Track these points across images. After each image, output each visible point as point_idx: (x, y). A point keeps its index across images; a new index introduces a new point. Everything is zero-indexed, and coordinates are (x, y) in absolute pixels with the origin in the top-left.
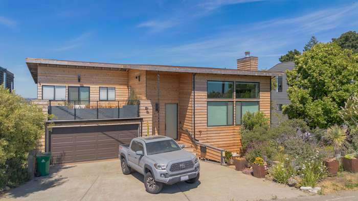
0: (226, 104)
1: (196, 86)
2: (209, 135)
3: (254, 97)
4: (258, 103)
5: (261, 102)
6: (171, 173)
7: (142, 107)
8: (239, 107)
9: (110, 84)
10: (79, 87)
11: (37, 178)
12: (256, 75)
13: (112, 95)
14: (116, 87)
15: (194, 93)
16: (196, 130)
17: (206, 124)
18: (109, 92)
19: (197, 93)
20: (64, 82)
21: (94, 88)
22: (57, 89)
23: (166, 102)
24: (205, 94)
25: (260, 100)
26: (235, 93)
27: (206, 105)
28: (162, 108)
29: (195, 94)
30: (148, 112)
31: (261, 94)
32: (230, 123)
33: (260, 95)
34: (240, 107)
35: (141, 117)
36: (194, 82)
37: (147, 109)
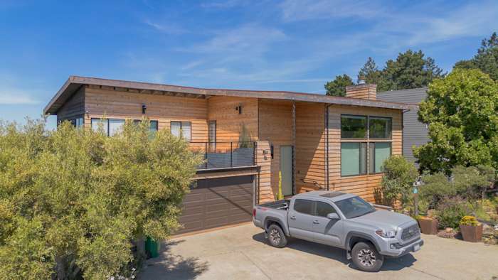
0: (359, 145)
1: (330, 121)
2: (342, 188)
3: (384, 137)
4: (390, 144)
5: (393, 144)
6: (403, 242)
7: (259, 151)
9: (184, 117)
12: (393, 107)
13: (187, 134)
14: (193, 122)
15: (328, 131)
16: (330, 182)
17: (339, 174)
18: (183, 129)
20: (123, 113)
21: (164, 123)
22: (112, 124)
23: (282, 143)
24: (338, 132)
25: (392, 140)
26: (368, 131)
27: (339, 148)
28: (276, 151)
29: (329, 133)
30: (265, 158)
31: (394, 132)
32: (363, 172)
33: (393, 134)
34: (373, 149)
35: (259, 165)
36: (327, 116)
37: (265, 153)
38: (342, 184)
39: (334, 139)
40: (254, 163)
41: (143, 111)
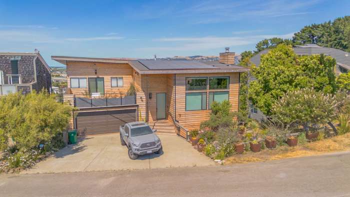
0: (201, 94)
1: (177, 82)
2: (186, 117)
3: (226, 88)
4: (228, 92)
5: (230, 92)
6: (141, 149)
7: (138, 97)
8: (211, 96)
9: (118, 75)
10: (96, 78)
11: (69, 145)
13: (120, 83)
14: (124, 77)
15: (175, 87)
16: (176, 114)
17: (185, 110)
18: (118, 81)
19: (177, 87)
20: (86, 75)
21: (107, 78)
22: (80, 80)
23: (158, 92)
24: (184, 87)
25: (230, 90)
26: (208, 86)
27: (185, 96)
28: (154, 96)
30: (142, 101)
31: (231, 85)
32: (204, 107)
34: (212, 96)
35: (138, 104)
36: (175, 79)
37: (141, 98)
38: (187, 115)
39: (180, 91)
40: (136, 103)
41: (96, 73)
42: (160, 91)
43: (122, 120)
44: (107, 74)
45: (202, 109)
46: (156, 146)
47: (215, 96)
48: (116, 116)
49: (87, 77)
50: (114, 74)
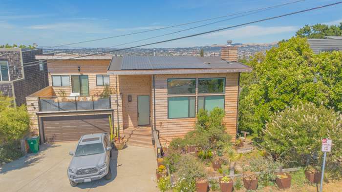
0: (188, 98)
1: (156, 84)
2: (169, 126)
4: (223, 97)
5: (226, 96)
7: (113, 101)
8: (201, 101)
9: (104, 72)
10: (80, 75)
15: (154, 90)
16: (156, 122)
17: (167, 117)
18: (104, 79)
19: (157, 90)
20: (68, 72)
21: (92, 76)
22: (63, 78)
23: (138, 94)
24: (166, 90)
25: (226, 94)
26: (197, 88)
27: (167, 101)
28: (134, 99)
29: (156, 91)
30: (118, 105)
31: (227, 89)
32: (192, 115)
34: (203, 100)
35: (112, 108)
36: (154, 81)
37: (117, 101)
38: (169, 124)
39: (161, 95)
40: (110, 107)
41: (79, 70)
42: (141, 94)
43: (96, 127)
44: (91, 72)
45: (189, 117)
46: (97, 173)
47: (206, 101)
48: (90, 121)
49: (70, 74)
50: (99, 71)
